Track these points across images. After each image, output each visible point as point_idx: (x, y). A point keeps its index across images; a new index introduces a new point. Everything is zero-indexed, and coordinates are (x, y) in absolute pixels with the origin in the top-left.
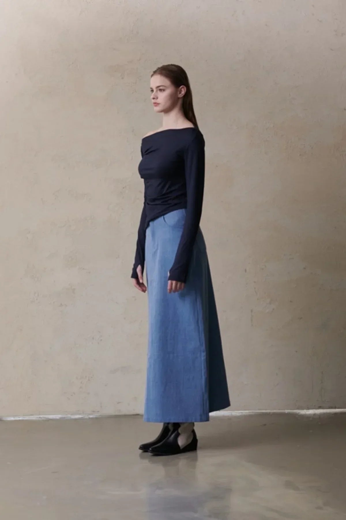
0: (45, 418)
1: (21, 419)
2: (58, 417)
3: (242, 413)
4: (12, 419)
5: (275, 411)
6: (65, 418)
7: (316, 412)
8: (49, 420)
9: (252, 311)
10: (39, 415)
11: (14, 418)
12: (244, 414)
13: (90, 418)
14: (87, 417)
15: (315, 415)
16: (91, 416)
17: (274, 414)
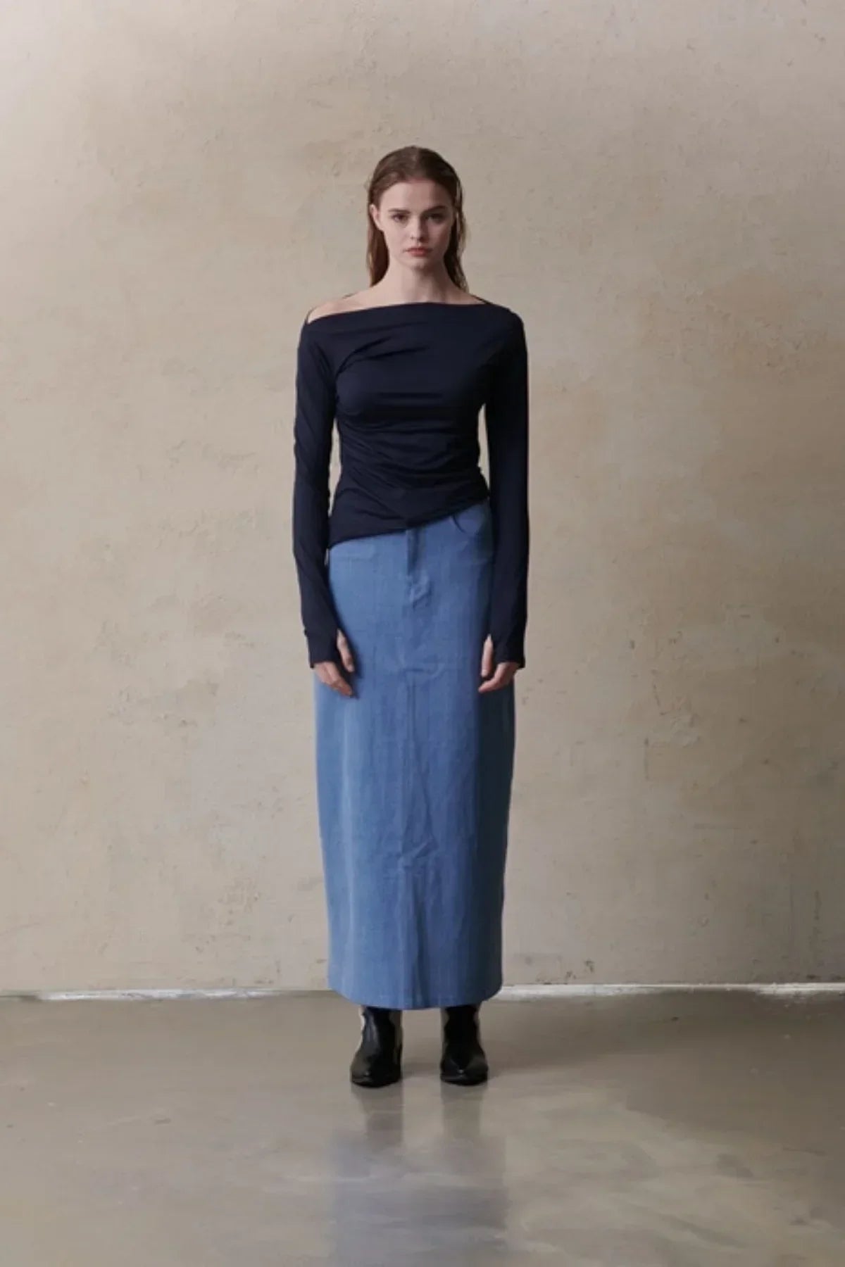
0: (143, 996)
1: (82, 997)
2: (173, 993)
3: (619, 989)
4: (63, 997)
5: (700, 986)
6: (189, 996)
7: (800, 989)
8: (149, 1001)
9: (647, 742)
10: (129, 988)
11: (67, 995)
12: (625, 991)
13: (251, 999)
14: (244, 995)
15: (798, 996)
16: (253, 994)
17: (698, 993)
